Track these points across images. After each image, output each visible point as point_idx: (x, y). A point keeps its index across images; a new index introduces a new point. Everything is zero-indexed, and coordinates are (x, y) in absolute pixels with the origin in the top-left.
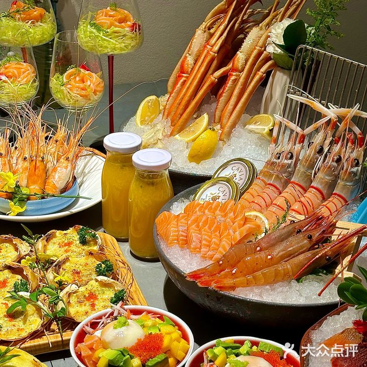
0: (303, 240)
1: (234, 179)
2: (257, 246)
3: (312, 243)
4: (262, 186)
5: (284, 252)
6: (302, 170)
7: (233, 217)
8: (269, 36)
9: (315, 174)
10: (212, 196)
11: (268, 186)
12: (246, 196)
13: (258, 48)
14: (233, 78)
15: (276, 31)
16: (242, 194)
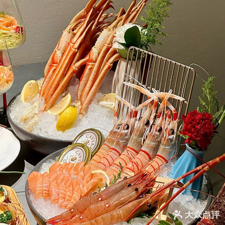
0: (131, 192)
1: (88, 145)
2: (99, 197)
3: (138, 194)
4: (107, 150)
5: (118, 201)
6: (134, 138)
7: (83, 175)
8: (115, 37)
9: (144, 140)
10: (72, 157)
11: (111, 150)
12: (95, 158)
13: (106, 45)
14: (89, 67)
15: (120, 33)
16: (92, 156)
